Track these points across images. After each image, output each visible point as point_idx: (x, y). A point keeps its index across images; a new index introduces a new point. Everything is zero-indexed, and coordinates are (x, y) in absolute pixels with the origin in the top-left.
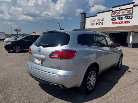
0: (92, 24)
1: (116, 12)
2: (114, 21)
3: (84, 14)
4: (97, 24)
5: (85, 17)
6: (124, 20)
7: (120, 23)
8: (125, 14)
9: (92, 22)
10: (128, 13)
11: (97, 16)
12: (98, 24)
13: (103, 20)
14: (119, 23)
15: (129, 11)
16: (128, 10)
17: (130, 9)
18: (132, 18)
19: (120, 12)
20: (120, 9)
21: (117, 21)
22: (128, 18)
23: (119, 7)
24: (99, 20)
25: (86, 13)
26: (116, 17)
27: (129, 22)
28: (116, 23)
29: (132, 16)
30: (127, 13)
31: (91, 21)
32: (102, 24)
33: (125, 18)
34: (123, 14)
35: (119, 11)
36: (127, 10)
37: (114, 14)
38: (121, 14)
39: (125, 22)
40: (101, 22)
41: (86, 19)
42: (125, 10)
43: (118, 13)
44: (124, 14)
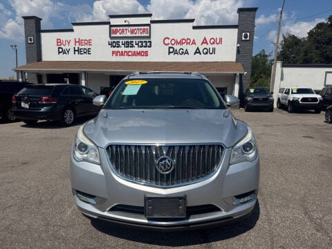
0: (61, 50)
1: (118, 28)
2: (116, 49)
3: (33, 21)
4: (75, 51)
5: (39, 31)
6: (136, 49)
7: (130, 54)
8: (137, 35)
9: (62, 46)
10: (142, 35)
11: (72, 30)
12: (79, 51)
13: (89, 42)
14: (127, 53)
15: (144, 31)
16: (142, 28)
17: (146, 28)
18: (150, 47)
19: (126, 29)
20: (127, 23)
21: (123, 49)
22: (144, 44)
23: (125, 19)
24: (80, 42)
25: (41, 19)
26: (121, 41)
27: (146, 54)
28: (122, 54)
29: (150, 42)
30: (140, 35)
31: (59, 41)
32: (88, 51)
33: (138, 44)
34: (132, 35)
35: (124, 28)
36: (140, 28)
37: (116, 32)
38: (129, 34)
39: (139, 54)
40: (87, 47)
41: (43, 35)
42: (136, 28)
43: (123, 31)
44: (134, 35)
